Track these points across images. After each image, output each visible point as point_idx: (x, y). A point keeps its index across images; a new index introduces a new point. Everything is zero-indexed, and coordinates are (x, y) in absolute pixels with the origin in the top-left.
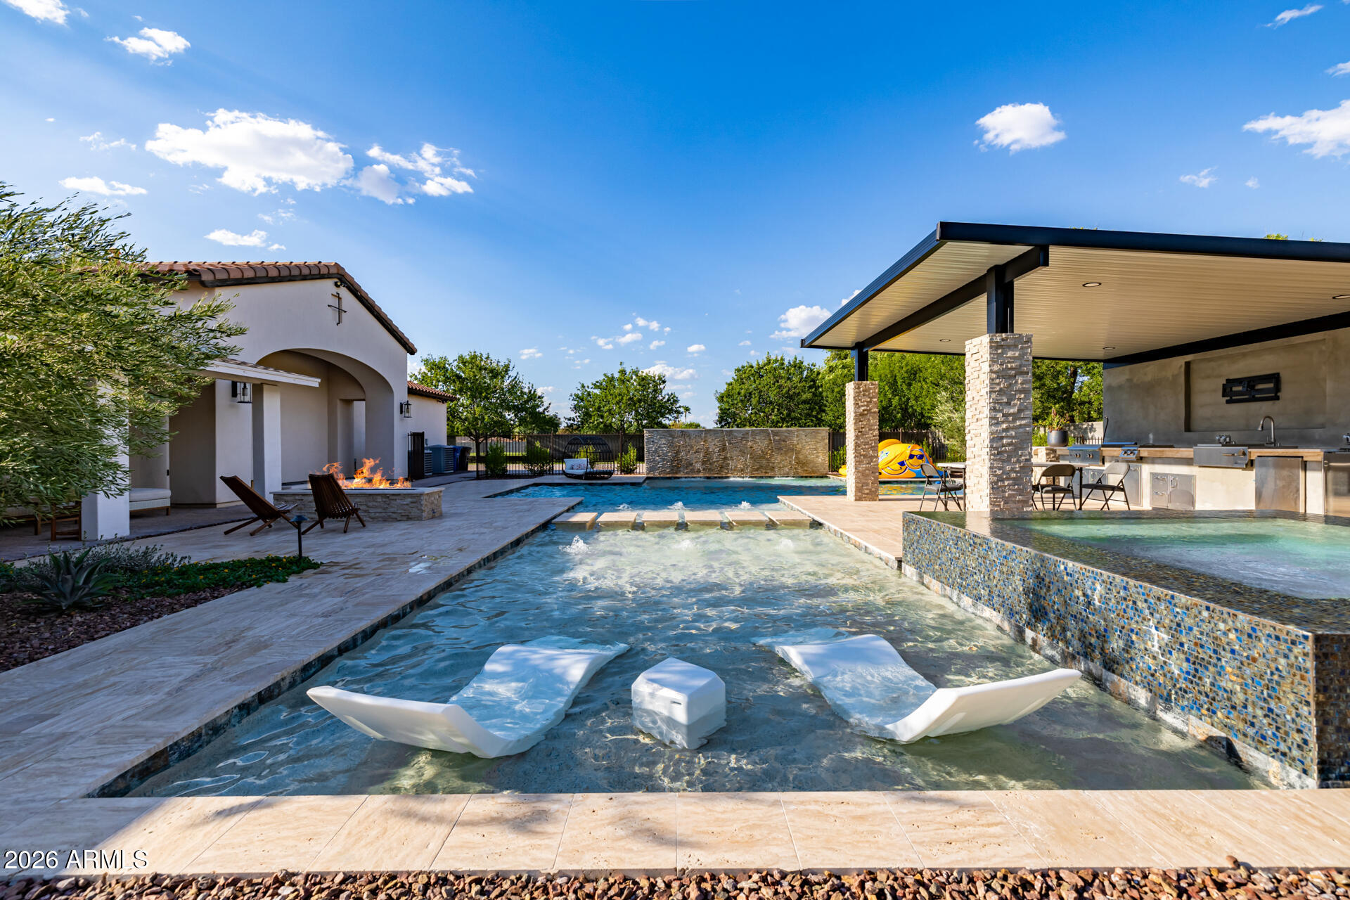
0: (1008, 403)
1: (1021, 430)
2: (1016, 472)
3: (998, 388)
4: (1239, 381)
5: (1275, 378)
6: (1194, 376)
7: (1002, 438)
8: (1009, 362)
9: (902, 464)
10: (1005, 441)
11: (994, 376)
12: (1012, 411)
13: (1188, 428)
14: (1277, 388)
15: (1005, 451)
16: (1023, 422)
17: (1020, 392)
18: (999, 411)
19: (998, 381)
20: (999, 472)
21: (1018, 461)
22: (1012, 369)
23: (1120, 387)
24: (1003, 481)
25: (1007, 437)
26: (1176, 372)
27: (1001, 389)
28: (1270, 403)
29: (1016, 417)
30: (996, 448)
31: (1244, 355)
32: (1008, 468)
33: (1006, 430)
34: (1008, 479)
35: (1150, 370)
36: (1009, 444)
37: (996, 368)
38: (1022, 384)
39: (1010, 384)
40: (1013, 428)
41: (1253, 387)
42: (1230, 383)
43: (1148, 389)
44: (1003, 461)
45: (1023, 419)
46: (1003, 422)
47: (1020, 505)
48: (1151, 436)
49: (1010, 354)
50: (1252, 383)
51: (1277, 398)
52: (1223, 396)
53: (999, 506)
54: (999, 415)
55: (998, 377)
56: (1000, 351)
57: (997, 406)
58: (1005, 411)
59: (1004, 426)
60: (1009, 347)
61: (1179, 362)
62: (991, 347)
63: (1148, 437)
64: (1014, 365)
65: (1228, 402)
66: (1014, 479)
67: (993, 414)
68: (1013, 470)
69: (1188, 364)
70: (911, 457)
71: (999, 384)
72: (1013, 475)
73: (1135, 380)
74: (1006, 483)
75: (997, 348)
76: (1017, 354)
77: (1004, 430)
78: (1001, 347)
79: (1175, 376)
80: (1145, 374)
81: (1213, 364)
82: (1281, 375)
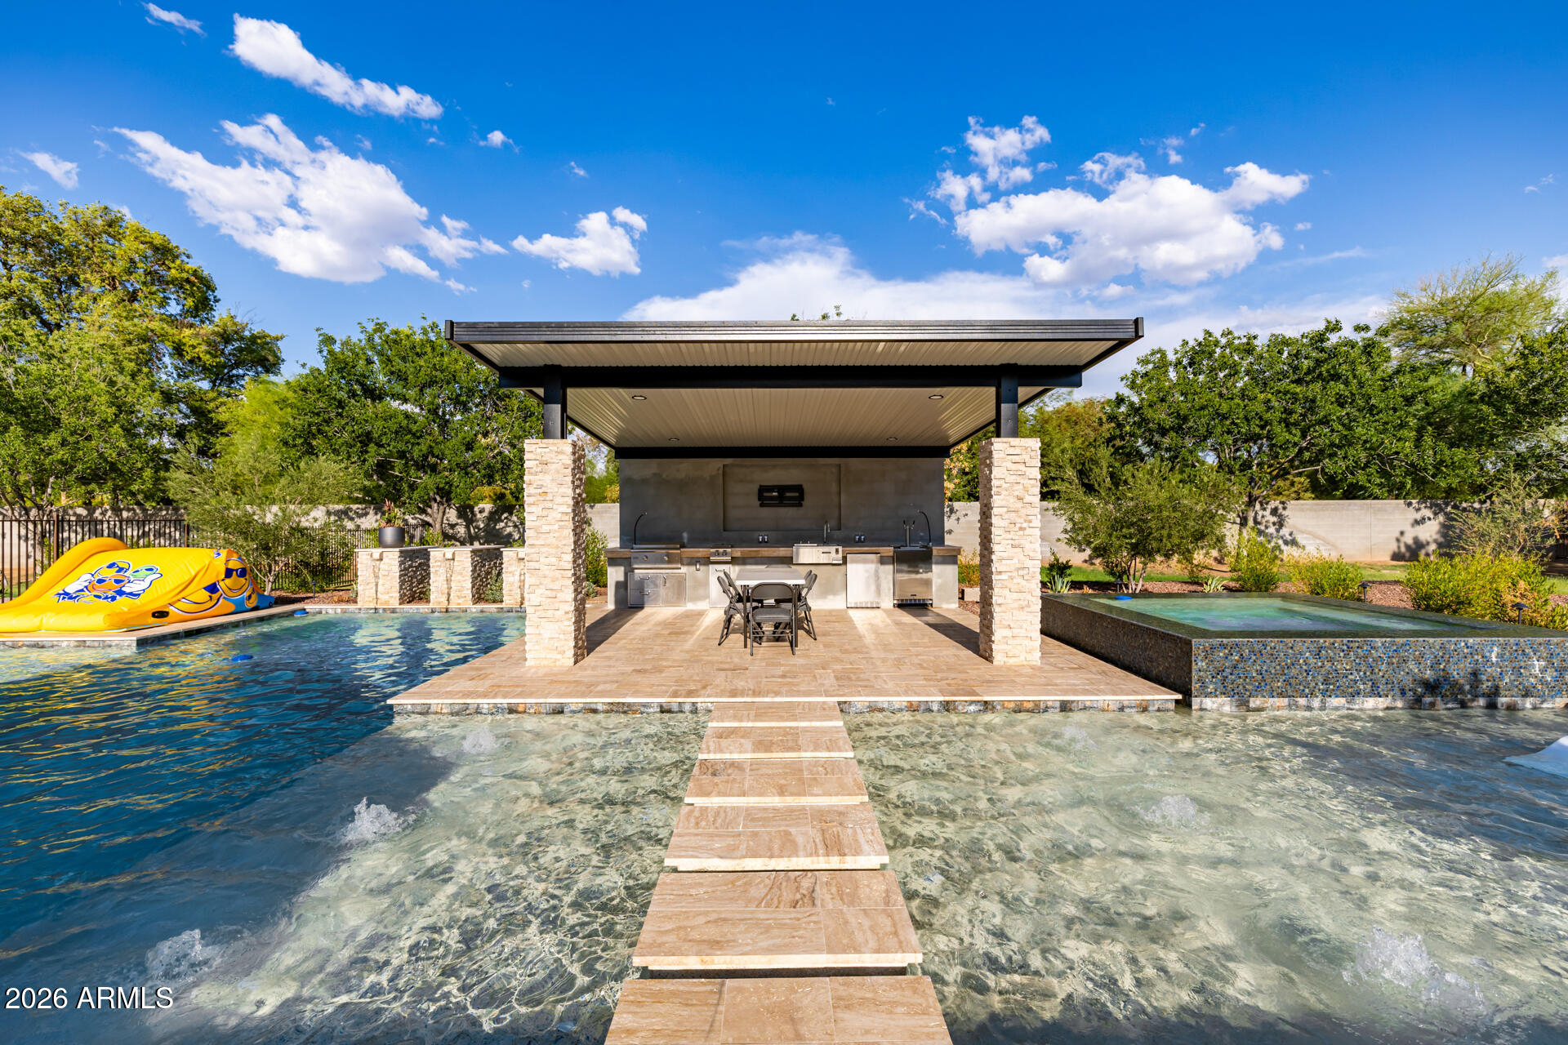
4: (771, 489)
5: (799, 489)
6: (731, 479)
9: (212, 589)
13: (725, 528)
14: (801, 497)
23: (644, 481)
26: (714, 473)
28: (793, 509)
31: (774, 467)
35: (683, 468)
41: (784, 494)
42: (763, 490)
43: (683, 486)
48: (685, 535)
50: (780, 491)
51: (801, 505)
52: (758, 499)
61: (715, 465)
63: (682, 538)
65: (762, 505)
69: (726, 467)
70: (229, 573)
73: (664, 476)
79: (713, 477)
80: (677, 471)
81: (746, 470)
82: (805, 487)
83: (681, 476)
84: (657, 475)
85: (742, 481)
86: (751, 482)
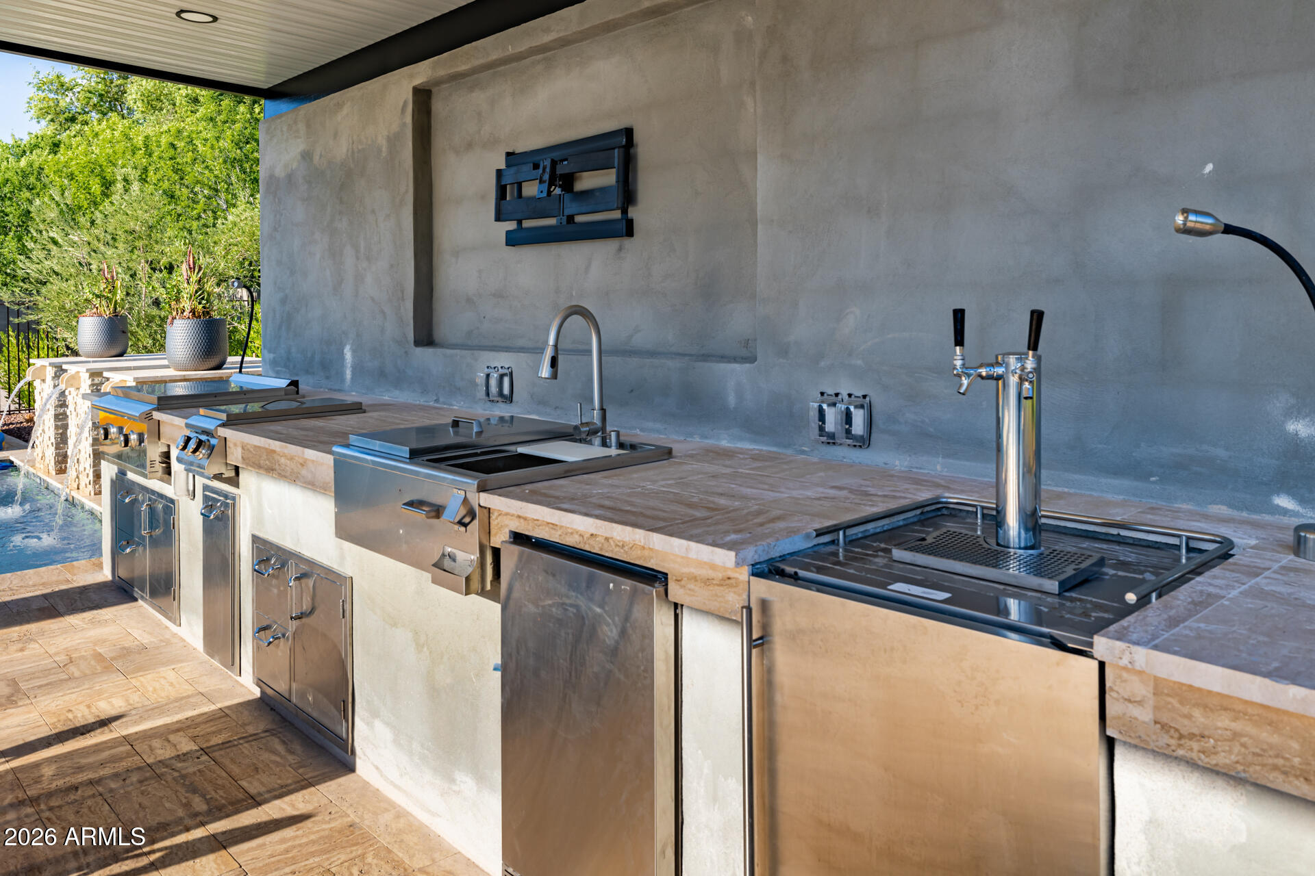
6: (439, 141)
13: (425, 336)
14: (629, 190)
23: (290, 182)
26: (395, 127)
28: (609, 246)
31: (548, 60)
41: (567, 182)
50: (562, 169)
51: (628, 229)
52: (499, 218)
65: (513, 240)
69: (423, 97)
79: (393, 140)
80: (336, 135)
81: (479, 98)
82: (638, 137)
83: (341, 150)
84: (306, 156)
85: (470, 146)
86: (492, 143)
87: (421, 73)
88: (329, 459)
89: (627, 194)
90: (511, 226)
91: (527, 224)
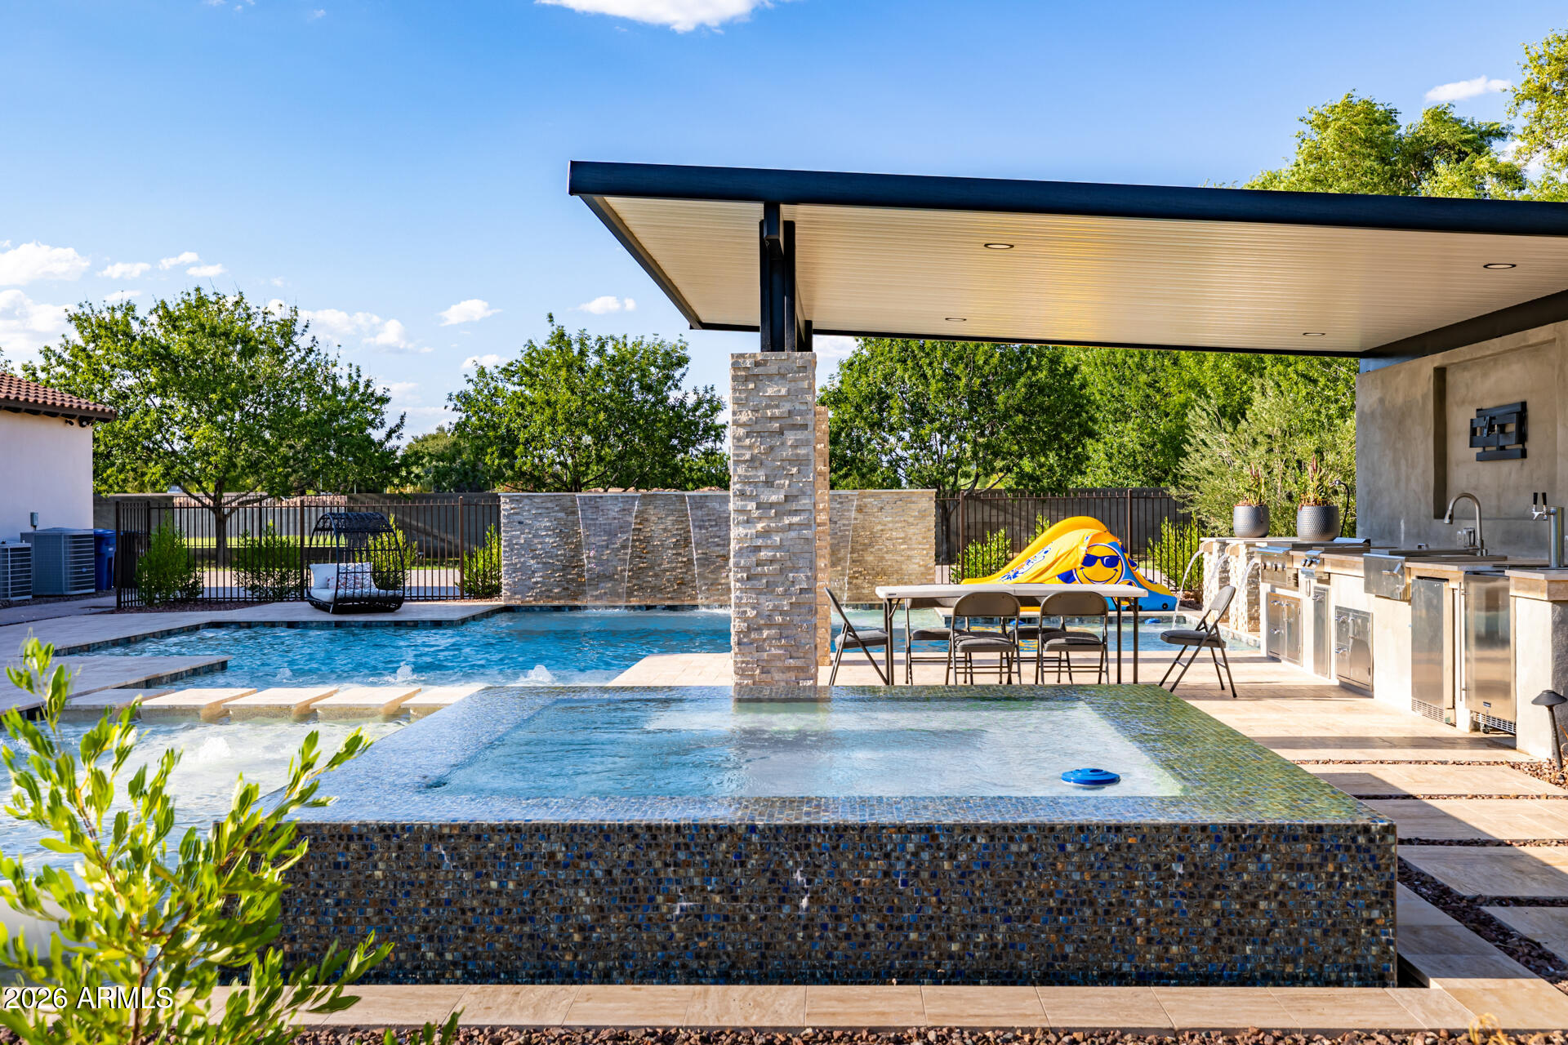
0: (769, 483)
1: (793, 534)
2: (782, 613)
3: (748, 457)
5: (1522, 412)
6: (1448, 397)
7: (758, 549)
8: (768, 407)
9: (1067, 577)
10: (763, 554)
11: (741, 431)
12: (774, 498)
13: (1442, 511)
14: (1525, 435)
15: (763, 575)
16: (796, 519)
17: (792, 462)
18: (751, 498)
19: (747, 442)
20: (751, 613)
21: (786, 593)
22: (773, 418)
24: (759, 629)
25: (767, 547)
26: (1425, 390)
27: (753, 459)
29: (781, 509)
30: (747, 569)
31: (1495, 360)
32: (768, 605)
33: (766, 533)
34: (769, 626)
35: (1401, 381)
36: (772, 561)
37: (743, 418)
38: (795, 447)
39: (772, 448)
40: (778, 530)
43: (1399, 424)
44: (759, 592)
45: (796, 512)
46: (760, 519)
47: (792, 676)
49: (770, 392)
51: (1524, 455)
53: (752, 676)
54: (752, 506)
55: (748, 435)
56: (751, 386)
57: (748, 490)
58: (763, 498)
59: (760, 526)
60: (770, 377)
61: (1428, 368)
62: (735, 378)
64: (776, 411)
65: (1478, 458)
66: (780, 626)
67: (740, 503)
68: (777, 609)
69: (1440, 373)
70: (1089, 561)
71: (750, 447)
72: (779, 619)
73: (1387, 402)
74: (765, 633)
75: (747, 379)
76: (783, 392)
77: (758, 535)
78: (756, 378)
79: (1424, 397)
80: (1397, 390)
81: (1467, 375)
82: (1529, 407)
83: (1400, 399)
84: (1382, 401)
85: (1463, 402)
86: (1473, 402)
87: (1438, 359)
88: (1362, 559)
89: (1522, 437)
90: (1479, 450)
91: (1487, 449)
